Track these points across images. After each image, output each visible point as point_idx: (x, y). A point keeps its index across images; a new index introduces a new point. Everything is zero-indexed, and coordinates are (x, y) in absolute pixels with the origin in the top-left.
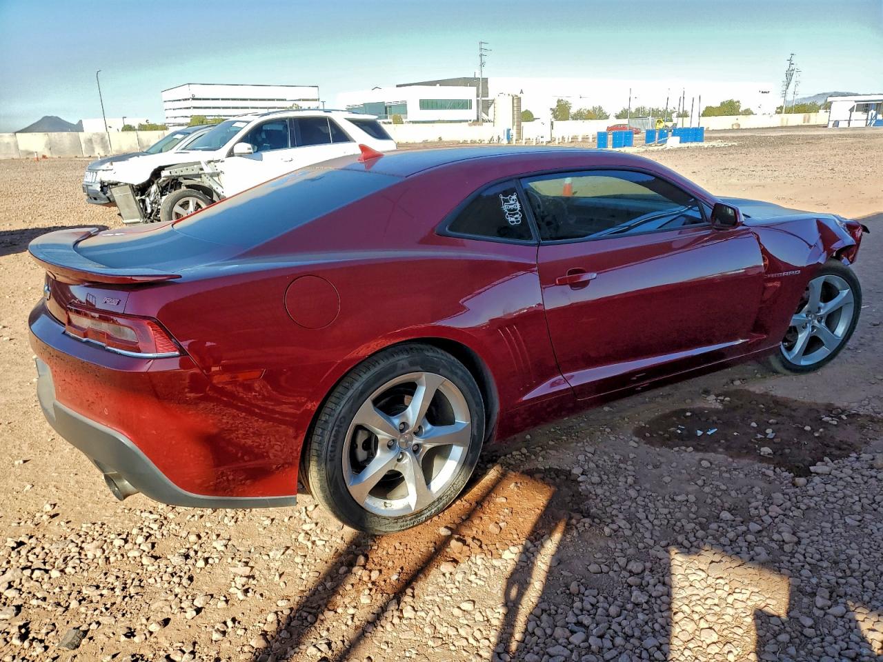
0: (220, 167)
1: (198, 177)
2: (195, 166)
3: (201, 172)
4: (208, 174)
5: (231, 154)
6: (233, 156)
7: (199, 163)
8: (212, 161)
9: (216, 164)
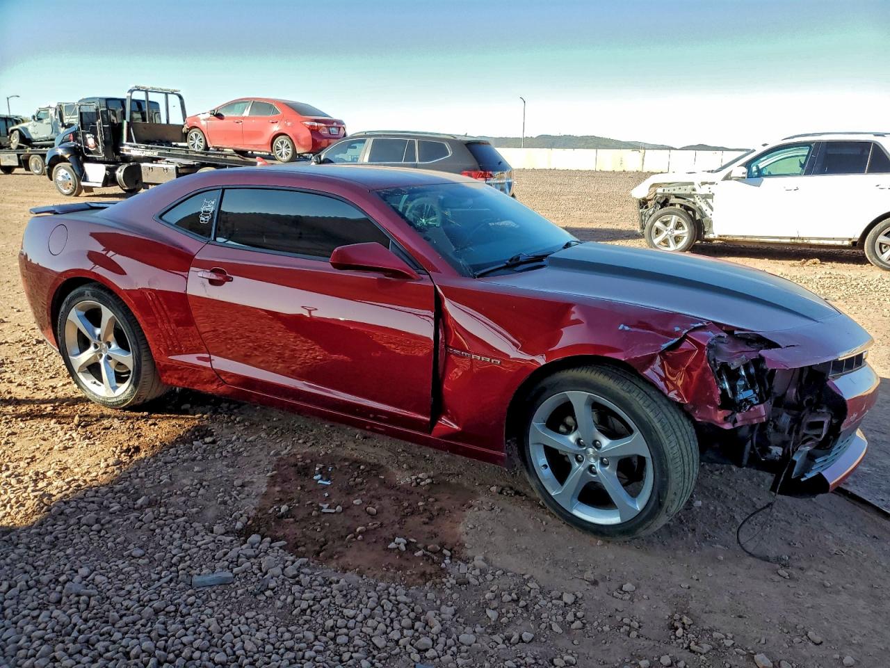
0: (713, 189)
1: (691, 197)
2: (689, 186)
3: (693, 192)
4: (701, 195)
5: (727, 178)
6: (731, 179)
7: (692, 184)
8: (706, 183)
9: (710, 186)
